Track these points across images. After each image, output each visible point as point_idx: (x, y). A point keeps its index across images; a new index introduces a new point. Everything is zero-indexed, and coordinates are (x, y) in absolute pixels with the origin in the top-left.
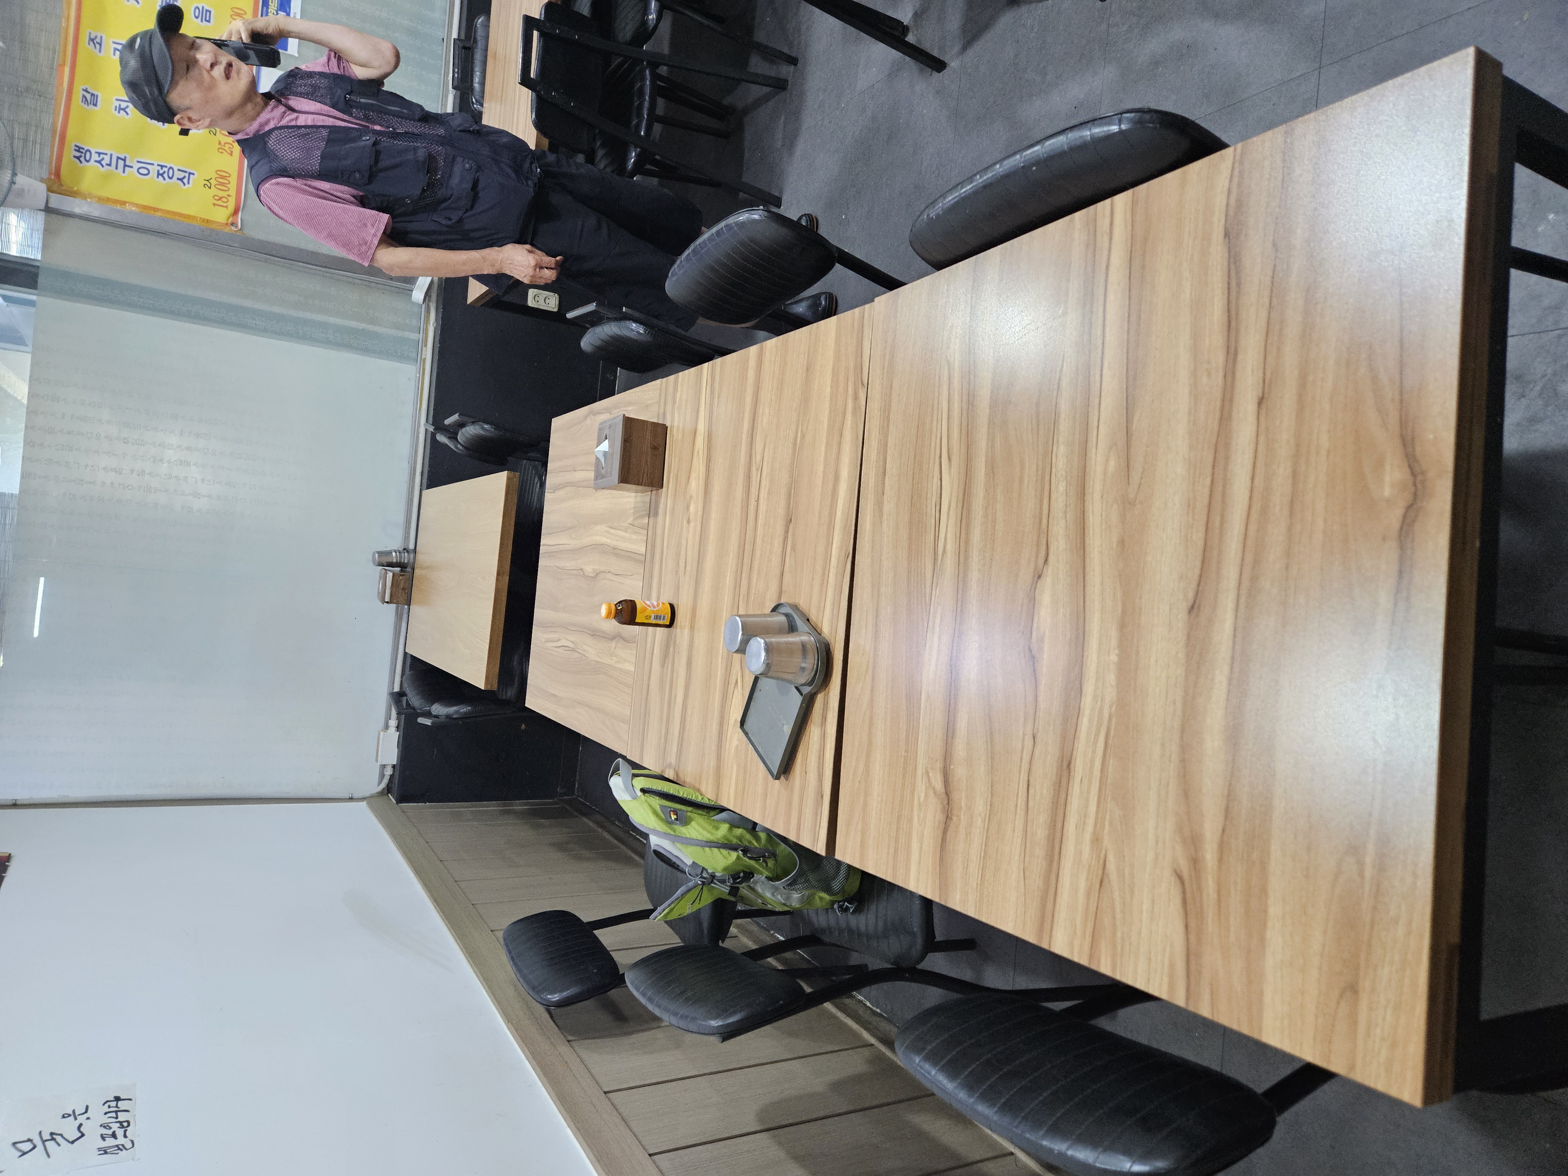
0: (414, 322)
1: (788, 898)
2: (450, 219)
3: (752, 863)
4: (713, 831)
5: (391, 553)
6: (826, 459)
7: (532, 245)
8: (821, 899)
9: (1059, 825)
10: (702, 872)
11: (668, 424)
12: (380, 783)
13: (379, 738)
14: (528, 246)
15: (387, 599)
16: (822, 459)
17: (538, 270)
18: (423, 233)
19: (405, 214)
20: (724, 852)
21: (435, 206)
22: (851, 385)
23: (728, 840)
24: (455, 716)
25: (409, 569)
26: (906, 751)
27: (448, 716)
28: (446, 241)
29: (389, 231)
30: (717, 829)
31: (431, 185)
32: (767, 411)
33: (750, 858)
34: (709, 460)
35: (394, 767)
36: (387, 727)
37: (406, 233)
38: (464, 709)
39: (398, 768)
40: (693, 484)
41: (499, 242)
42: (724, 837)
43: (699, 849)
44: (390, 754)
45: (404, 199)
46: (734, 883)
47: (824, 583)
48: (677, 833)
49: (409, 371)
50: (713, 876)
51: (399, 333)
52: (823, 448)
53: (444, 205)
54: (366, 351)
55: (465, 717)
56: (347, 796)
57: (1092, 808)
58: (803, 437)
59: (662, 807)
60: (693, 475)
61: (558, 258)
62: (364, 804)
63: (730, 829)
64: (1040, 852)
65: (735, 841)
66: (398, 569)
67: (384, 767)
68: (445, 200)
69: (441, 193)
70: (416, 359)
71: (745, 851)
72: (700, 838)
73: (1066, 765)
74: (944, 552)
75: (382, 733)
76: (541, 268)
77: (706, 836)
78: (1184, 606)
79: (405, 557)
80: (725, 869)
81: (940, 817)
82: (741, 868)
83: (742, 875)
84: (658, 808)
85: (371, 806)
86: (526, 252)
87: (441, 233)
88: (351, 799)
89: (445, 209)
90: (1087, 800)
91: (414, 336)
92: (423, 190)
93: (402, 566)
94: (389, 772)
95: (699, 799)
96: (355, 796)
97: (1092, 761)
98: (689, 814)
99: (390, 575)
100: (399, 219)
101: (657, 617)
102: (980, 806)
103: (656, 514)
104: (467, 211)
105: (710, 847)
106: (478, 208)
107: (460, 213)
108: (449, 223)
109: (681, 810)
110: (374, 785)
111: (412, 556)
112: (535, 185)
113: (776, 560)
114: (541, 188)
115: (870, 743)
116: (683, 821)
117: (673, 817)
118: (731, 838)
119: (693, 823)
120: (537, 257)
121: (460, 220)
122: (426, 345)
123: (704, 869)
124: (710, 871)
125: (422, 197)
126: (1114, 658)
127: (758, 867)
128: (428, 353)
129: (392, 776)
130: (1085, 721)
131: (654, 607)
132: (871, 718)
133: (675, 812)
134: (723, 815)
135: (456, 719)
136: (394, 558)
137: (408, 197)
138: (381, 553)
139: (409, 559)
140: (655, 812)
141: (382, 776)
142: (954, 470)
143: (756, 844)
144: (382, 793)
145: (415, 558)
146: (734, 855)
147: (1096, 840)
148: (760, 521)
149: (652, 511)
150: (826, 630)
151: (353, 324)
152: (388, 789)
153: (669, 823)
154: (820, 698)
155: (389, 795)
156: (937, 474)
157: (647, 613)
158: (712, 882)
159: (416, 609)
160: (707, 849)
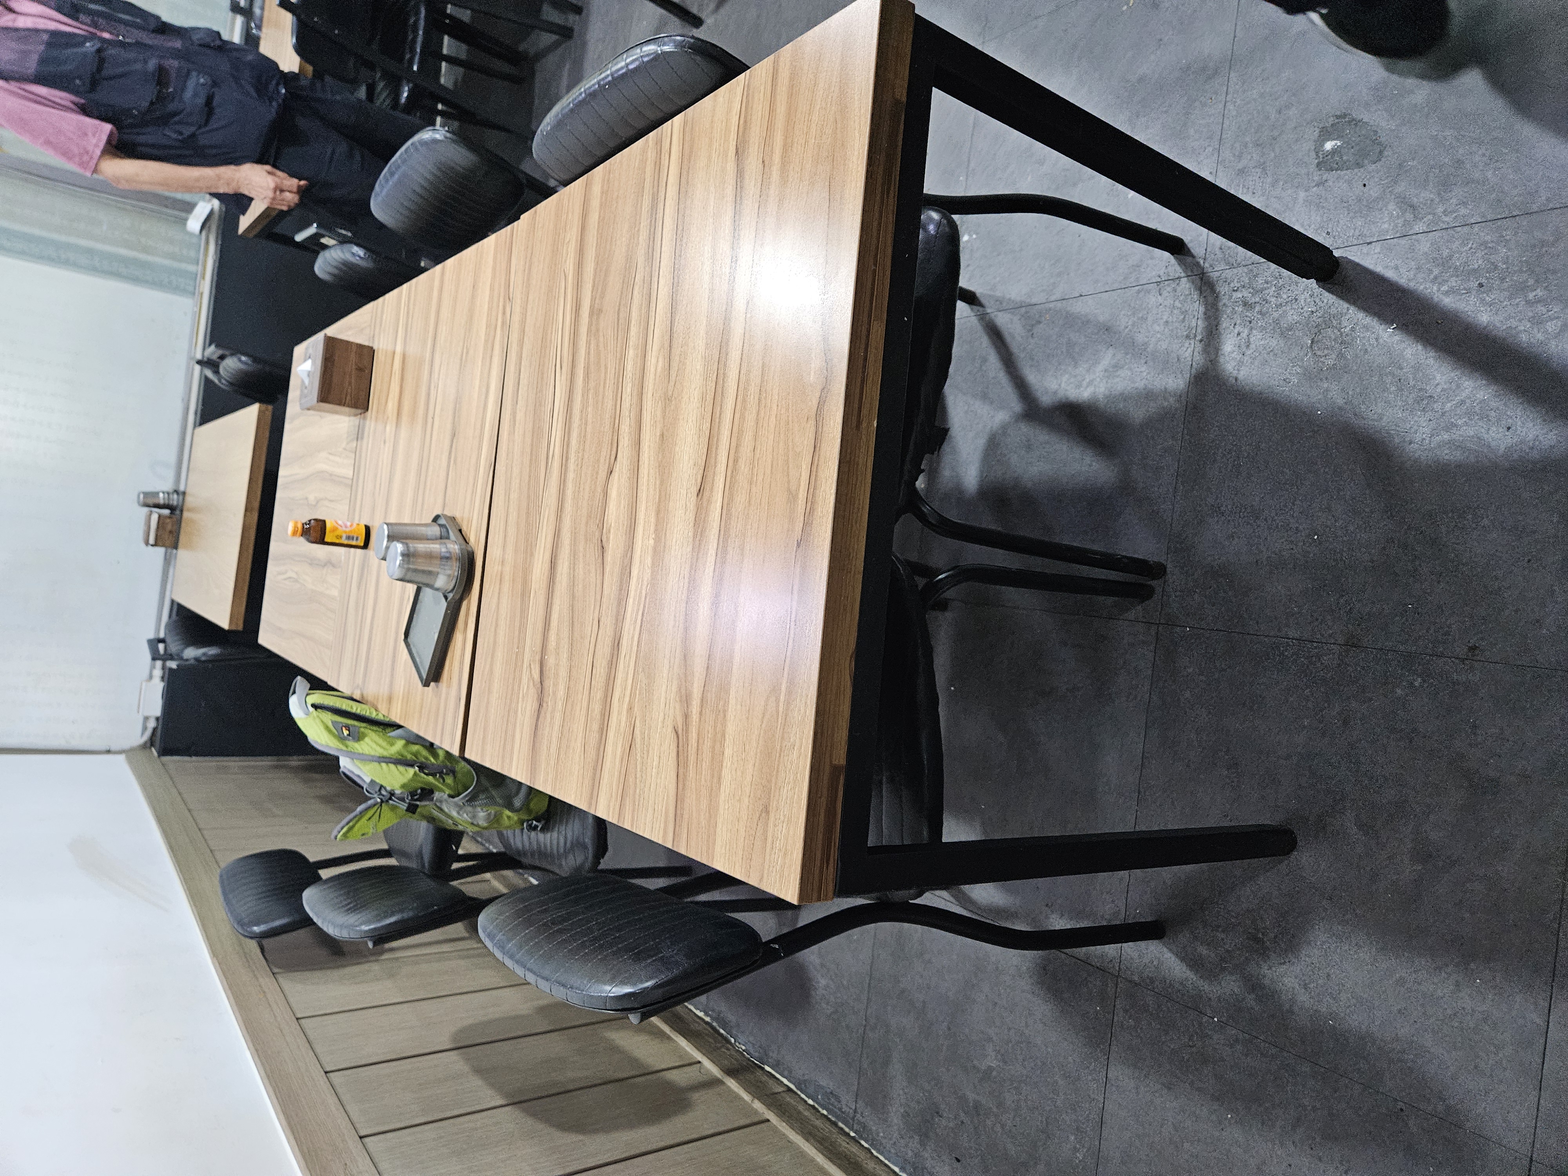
0: (192, 254)
1: (474, 817)
2: (181, 133)
3: (430, 778)
4: (388, 747)
5: (158, 493)
6: (481, 372)
7: (274, 166)
8: (509, 817)
9: (609, 700)
10: (380, 790)
11: (375, 348)
12: (142, 734)
13: (141, 689)
14: (268, 168)
15: (152, 540)
16: (479, 374)
17: (278, 193)
18: (153, 146)
19: (132, 126)
20: (401, 768)
21: (165, 120)
22: (501, 300)
23: (402, 756)
24: (203, 659)
25: (178, 512)
26: (518, 648)
27: (197, 659)
28: (179, 156)
29: (114, 143)
30: (392, 744)
31: (161, 99)
32: (444, 328)
33: (427, 774)
34: (402, 379)
35: (157, 719)
36: (151, 677)
37: (135, 145)
38: (212, 651)
39: (161, 721)
40: (390, 405)
41: (236, 160)
42: (399, 753)
43: (376, 764)
44: (155, 707)
45: (130, 110)
46: (412, 799)
47: (474, 492)
48: (349, 749)
49: (185, 304)
50: (392, 794)
51: (176, 265)
52: (480, 363)
53: (176, 119)
54: (135, 280)
55: (213, 660)
56: (104, 747)
57: (630, 681)
58: (467, 353)
59: (334, 723)
60: (391, 396)
61: (303, 183)
62: (122, 758)
63: (406, 746)
64: (595, 726)
65: (409, 756)
66: (166, 512)
67: (146, 719)
68: (175, 114)
69: (172, 107)
70: (194, 293)
71: (422, 768)
72: (373, 753)
73: (617, 644)
74: (553, 456)
75: (144, 684)
76: (282, 191)
77: (379, 752)
78: (695, 490)
79: (175, 500)
80: (403, 786)
81: (536, 705)
82: (420, 785)
83: (419, 791)
84: (330, 725)
85: (130, 761)
86: (265, 174)
87: (171, 147)
88: (108, 752)
89: (176, 123)
90: (627, 673)
91: (192, 268)
92: (152, 103)
93: (172, 508)
94: (152, 724)
95: (373, 715)
96: (113, 748)
97: (633, 638)
98: (362, 730)
99: (155, 517)
100: (126, 131)
101: (348, 538)
102: (561, 693)
103: (362, 438)
104: (200, 127)
105: (387, 763)
106: (213, 125)
107: (193, 129)
108: (180, 138)
109: (355, 726)
110: (137, 737)
111: (181, 497)
112: (279, 105)
113: (443, 474)
114: (287, 109)
115: (495, 642)
116: (358, 737)
117: (346, 732)
118: (406, 754)
119: (367, 739)
120: (277, 179)
121: (193, 135)
122: (204, 278)
123: (381, 786)
124: (389, 788)
125: (149, 110)
126: (652, 542)
127: (437, 783)
128: (206, 286)
129: (155, 730)
130: (631, 601)
131: (346, 527)
132: (497, 620)
133: (348, 727)
134: (399, 732)
135: (204, 662)
136: (162, 499)
137: (134, 108)
138: (146, 494)
139: (178, 500)
140: (327, 728)
141: (145, 728)
142: (564, 377)
143: (432, 760)
144: (144, 747)
145: (184, 499)
146: (411, 771)
147: (630, 709)
148: (434, 438)
149: (359, 435)
150: (472, 540)
151: (123, 252)
152: (151, 742)
153: (342, 739)
154: (465, 603)
155: (153, 749)
156: (553, 381)
157: (338, 533)
158: (390, 799)
159: (182, 554)
160: (384, 765)
